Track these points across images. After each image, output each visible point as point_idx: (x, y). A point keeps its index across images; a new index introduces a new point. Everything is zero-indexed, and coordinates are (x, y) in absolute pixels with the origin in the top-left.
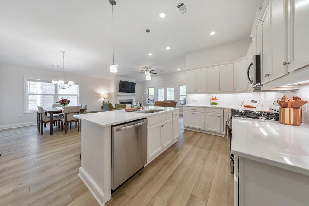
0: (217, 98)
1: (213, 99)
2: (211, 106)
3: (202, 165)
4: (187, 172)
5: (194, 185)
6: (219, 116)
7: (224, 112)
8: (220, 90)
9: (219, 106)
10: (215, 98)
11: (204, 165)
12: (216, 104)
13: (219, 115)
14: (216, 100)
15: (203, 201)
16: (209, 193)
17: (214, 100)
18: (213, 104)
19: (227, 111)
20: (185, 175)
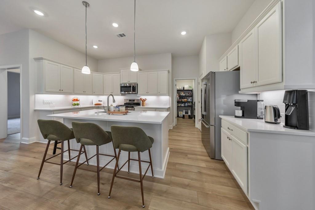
2: (73, 107)
9: (81, 106)
10: (77, 99)
12: (78, 105)
14: (77, 101)
18: (75, 105)
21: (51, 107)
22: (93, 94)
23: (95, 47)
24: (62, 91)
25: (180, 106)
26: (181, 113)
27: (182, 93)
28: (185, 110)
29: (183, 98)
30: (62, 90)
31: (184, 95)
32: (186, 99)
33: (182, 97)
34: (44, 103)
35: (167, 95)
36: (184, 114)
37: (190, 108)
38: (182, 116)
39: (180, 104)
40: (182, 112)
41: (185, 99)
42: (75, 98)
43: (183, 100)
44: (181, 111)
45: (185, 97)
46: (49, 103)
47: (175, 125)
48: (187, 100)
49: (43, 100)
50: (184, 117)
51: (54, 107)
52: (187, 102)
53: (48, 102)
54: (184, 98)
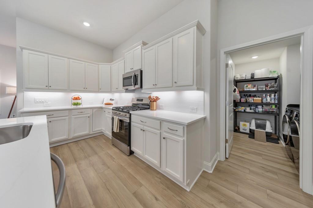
0: (80, 98)
1: (76, 99)
2: (72, 108)
3: (109, 169)
4: (107, 187)
5: (125, 187)
6: (89, 117)
7: (94, 111)
8: (86, 88)
9: (84, 106)
10: (79, 97)
11: (109, 168)
12: (80, 104)
13: (88, 115)
14: (80, 99)
15: (141, 187)
16: (137, 179)
17: (78, 99)
18: (75, 104)
19: (96, 110)
20: (109, 191)
21: (45, 107)
22: (99, 90)
23: (87, 24)
24: (49, 88)
25: (243, 111)
26: (245, 125)
27: (250, 86)
28: (255, 119)
29: (250, 96)
30: (51, 86)
31: (254, 89)
32: (260, 99)
33: (248, 94)
34: (36, 102)
35: (195, 87)
36: (253, 127)
37: (272, 118)
38: (248, 131)
39: (243, 108)
40: (248, 124)
41: (255, 98)
42: (76, 96)
43: (251, 100)
44: (245, 121)
45: (257, 94)
46: (43, 102)
47: (223, 159)
48: (262, 100)
49: (35, 99)
50: (252, 134)
51: (50, 106)
52: (262, 104)
53: (40, 101)
54: (255, 96)
